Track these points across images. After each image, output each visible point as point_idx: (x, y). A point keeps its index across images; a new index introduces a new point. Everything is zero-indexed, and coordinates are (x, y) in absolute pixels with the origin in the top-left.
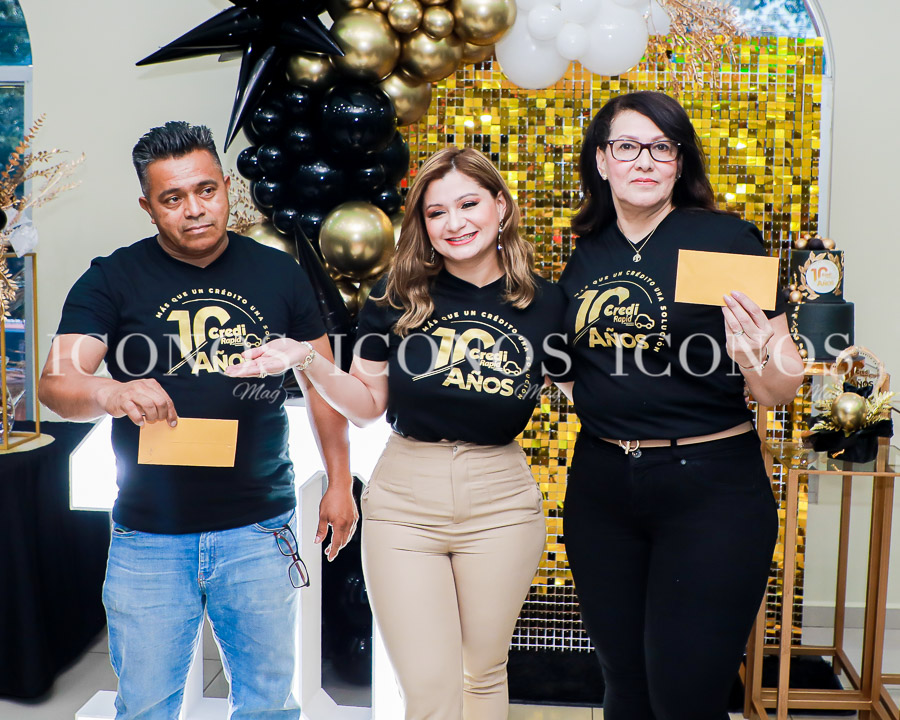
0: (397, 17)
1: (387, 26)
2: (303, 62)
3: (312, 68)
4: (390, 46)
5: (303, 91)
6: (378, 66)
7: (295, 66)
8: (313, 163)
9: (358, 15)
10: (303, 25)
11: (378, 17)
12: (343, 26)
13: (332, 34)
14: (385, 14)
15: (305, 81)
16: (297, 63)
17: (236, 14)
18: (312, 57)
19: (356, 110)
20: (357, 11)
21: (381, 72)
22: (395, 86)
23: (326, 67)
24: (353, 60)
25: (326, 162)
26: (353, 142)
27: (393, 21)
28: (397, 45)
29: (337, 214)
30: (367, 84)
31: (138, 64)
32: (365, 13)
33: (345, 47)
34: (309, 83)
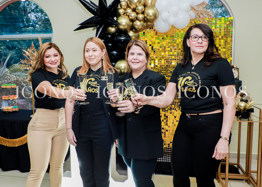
0: (131, 16)
1: (129, 19)
2: (110, 28)
3: (112, 30)
4: (130, 24)
5: (110, 35)
6: (127, 28)
7: (108, 29)
8: (113, 51)
9: (122, 16)
10: (110, 20)
11: (127, 17)
12: (118, 19)
13: (117, 21)
14: (128, 16)
15: (111, 33)
16: (109, 28)
17: (95, 17)
18: (112, 27)
19: (122, 38)
20: (122, 15)
21: (127, 30)
22: (132, 33)
23: (116, 29)
24: (121, 27)
25: (116, 51)
26: (122, 46)
27: (130, 18)
28: (131, 23)
29: (118, 62)
30: (124, 32)
31: (74, 31)
32: (124, 16)
33: (119, 24)
34: (112, 33)
